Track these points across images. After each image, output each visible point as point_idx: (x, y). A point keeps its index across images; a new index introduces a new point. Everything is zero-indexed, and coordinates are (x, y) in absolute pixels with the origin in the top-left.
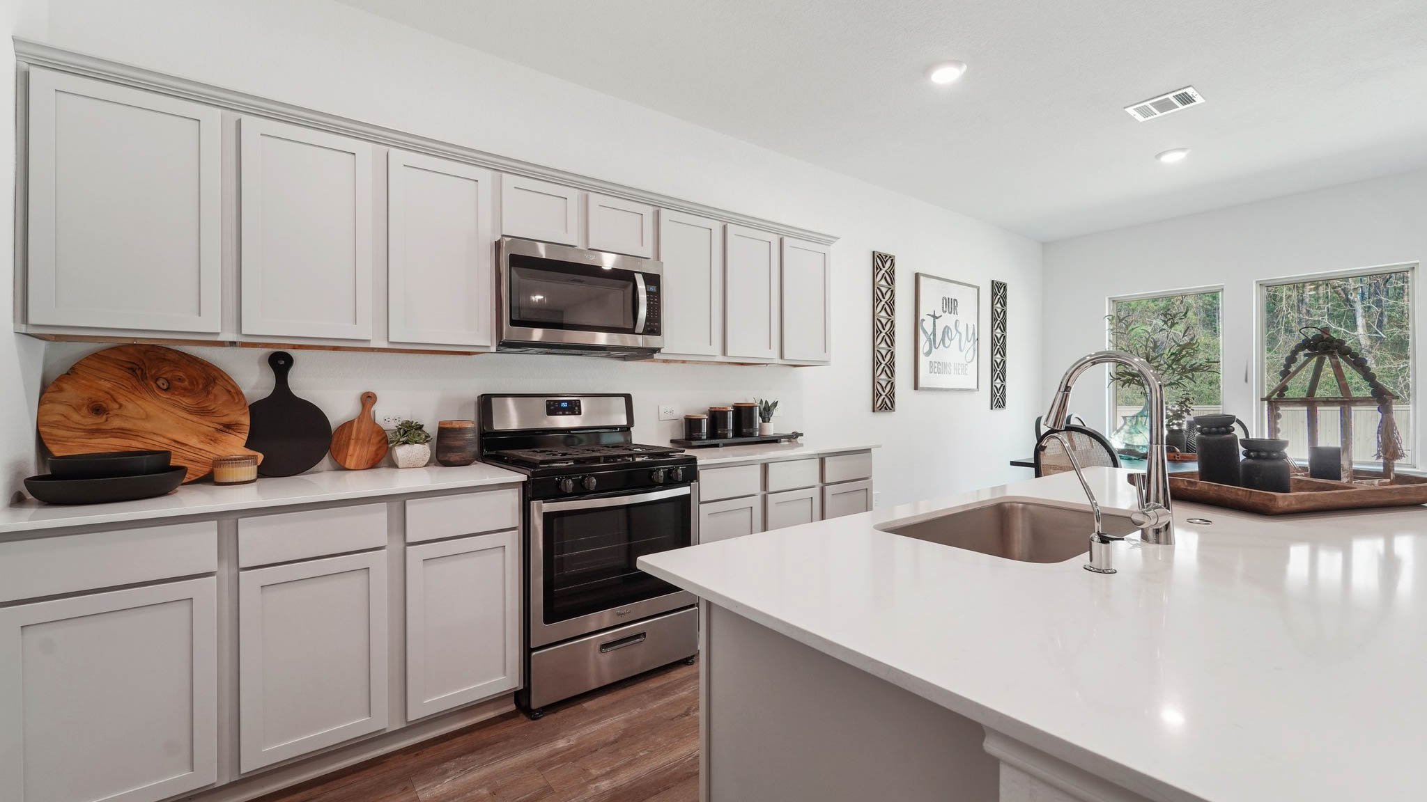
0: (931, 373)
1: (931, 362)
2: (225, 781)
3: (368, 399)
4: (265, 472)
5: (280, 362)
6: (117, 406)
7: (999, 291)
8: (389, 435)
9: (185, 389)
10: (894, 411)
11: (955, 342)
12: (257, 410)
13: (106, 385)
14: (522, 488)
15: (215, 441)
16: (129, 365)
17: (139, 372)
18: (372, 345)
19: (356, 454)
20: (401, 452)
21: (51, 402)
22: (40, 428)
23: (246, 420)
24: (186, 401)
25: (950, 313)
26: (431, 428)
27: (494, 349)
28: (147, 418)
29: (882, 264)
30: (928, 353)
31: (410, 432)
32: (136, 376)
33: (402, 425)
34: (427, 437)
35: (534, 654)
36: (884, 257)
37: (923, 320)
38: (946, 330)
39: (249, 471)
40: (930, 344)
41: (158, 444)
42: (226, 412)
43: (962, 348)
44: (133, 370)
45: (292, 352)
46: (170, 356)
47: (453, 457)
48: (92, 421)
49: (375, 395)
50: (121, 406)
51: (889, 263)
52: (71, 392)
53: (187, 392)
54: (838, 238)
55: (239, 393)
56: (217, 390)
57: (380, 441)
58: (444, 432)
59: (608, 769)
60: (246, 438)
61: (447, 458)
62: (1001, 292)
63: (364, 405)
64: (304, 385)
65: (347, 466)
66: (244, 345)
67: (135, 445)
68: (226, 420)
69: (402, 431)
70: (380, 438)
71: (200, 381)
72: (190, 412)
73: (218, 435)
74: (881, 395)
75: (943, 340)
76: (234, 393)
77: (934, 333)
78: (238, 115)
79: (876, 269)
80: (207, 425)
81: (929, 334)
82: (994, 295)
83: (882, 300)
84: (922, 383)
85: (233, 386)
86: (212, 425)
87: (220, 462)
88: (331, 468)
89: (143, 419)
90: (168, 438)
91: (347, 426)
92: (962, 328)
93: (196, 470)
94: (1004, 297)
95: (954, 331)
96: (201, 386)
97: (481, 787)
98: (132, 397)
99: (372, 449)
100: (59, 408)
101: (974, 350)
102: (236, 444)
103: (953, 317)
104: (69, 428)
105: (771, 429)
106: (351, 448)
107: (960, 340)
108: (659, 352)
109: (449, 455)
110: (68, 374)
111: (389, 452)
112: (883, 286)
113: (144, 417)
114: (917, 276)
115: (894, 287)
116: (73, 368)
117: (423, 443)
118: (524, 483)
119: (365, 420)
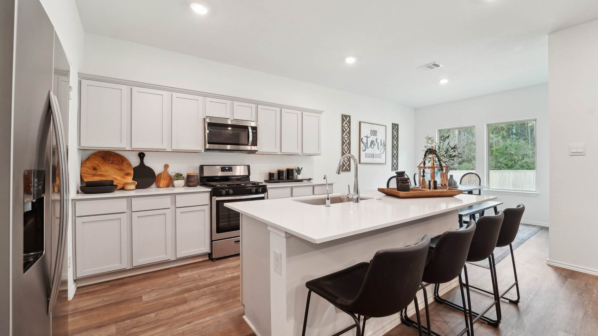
0: (366, 157)
1: (365, 154)
2: (129, 268)
3: (166, 166)
4: (137, 187)
5: (142, 155)
6: (99, 168)
7: (395, 127)
8: (172, 177)
9: (116, 163)
10: (350, 171)
11: (376, 146)
12: (135, 169)
13: (96, 162)
14: (210, 193)
15: (124, 178)
16: (102, 157)
17: (105, 159)
18: (167, 150)
19: (163, 183)
20: (176, 182)
21: (84, 167)
22: (81, 174)
23: (132, 172)
24: (117, 167)
25: (374, 136)
26: (185, 175)
27: (203, 151)
28: (107, 171)
29: (346, 119)
30: (364, 151)
31: (179, 176)
32: (104, 160)
33: (176, 174)
34: (183, 178)
35: (213, 242)
36: (346, 116)
37: (362, 138)
38: (372, 142)
39: (133, 187)
40: (365, 148)
41: (110, 179)
42: (127, 170)
43: (379, 148)
44: (103, 158)
45: (145, 152)
46: (113, 154)
47: (191, 184)
48: (93, 172)
49: (168, 165)
50: (100, 168)
51: (348, 118)
52: (88, 164)
53: (117, 164)
54: (324, 112)
55: (130, 165)
56: (125, 164)
57: (170, 179)
58: (189, 176)
59: (232, 272)
60: (132, 177)
61: (189, 184)
62: (396, 127)
63: (165, 168)
64: (148, 162)
65: (160, 186)
66: (132, 151)
67: (104, 179)
68: (127, 172)
69: (176, 176)
70: (169, 178)
71: (120, 161)
72: (118, 170)
73: (125, 176)
74: (345, 165)
75: (371, 145)
76: (129, 164)
77: (367, 143)
78: (131, 87)
79: (343, 120)
80: (122, 174)
81: (365, 143)
82: (393, 128)
83: (346, 131)
84: (362, 161)
85: (129, 162)
86: (124, 174)
87: (126, 184)
88: (155, 187)
89: (106, 172)
90: (112, 177)
91: (160, 174)
92: (379, 141)
93: (120, 186)
94: (398, 129)
95: (375, 142)
96: (120, 163)
97: (196, 274)
98: (103, 165)
99: (167, 181)
100: (86, 169)
101: (384, 149)
102: (130, 179)
103: (375, 137)
104: (88, 174)
105: (300, 177)
106: (161, 181)
107: (378, 146)
108: (258, 151)
109: (190, 183)
110: (87, 159)
111: (172, 182)
112: (346, 126)
113: (106, 171)
114: (360, 123)
115: (350, 127)
116: (88, 158)
117: (182, 180)
118: (211, 192)
119: (165, 173)
